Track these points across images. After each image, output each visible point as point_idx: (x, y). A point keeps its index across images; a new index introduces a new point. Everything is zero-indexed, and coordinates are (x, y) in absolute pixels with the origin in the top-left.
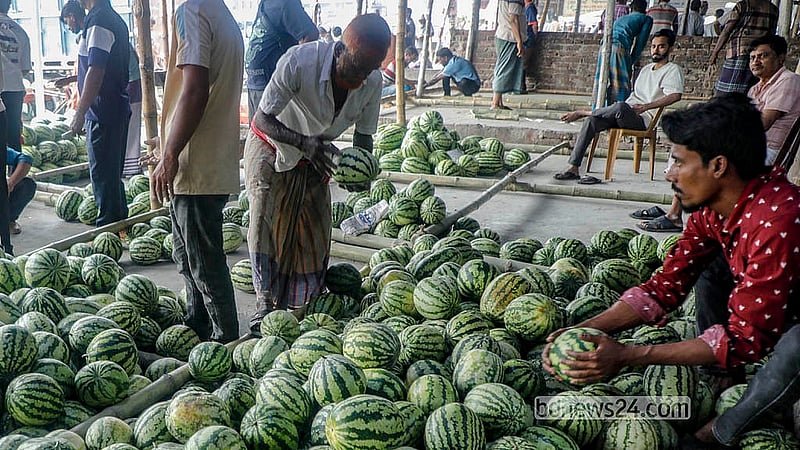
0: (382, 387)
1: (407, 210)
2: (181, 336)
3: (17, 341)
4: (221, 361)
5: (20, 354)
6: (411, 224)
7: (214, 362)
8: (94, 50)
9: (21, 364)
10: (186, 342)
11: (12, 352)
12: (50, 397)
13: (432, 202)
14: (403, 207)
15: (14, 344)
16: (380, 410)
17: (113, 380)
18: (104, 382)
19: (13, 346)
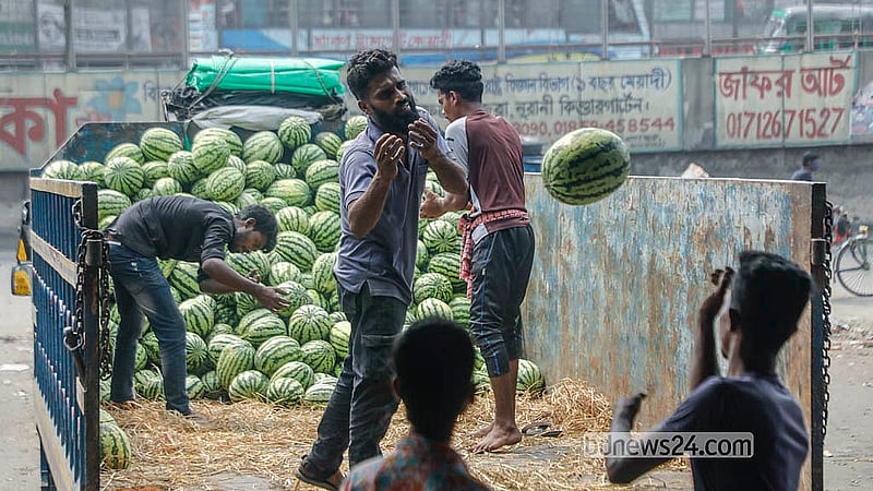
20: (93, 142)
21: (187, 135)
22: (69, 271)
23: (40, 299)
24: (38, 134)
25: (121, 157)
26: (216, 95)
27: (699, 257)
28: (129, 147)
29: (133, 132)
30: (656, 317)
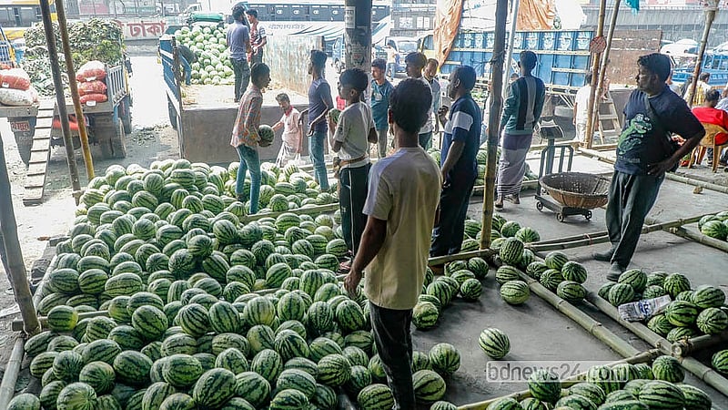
1: (681, 315)
2: (373, 397)
8: (458, 129)
10: (374, 404)
13: (710, 315)
14: (679, 311)
19: (209, 389)
20: (171, 30)
21: (191, 28)
22: (171, 56)
23: (163, 63)
24: (158, 31)
25: (178, 34)
26: (197, 20)
27: (299, 52)
28: (179, 31)
29: (180, 28)
30: (291, 65)
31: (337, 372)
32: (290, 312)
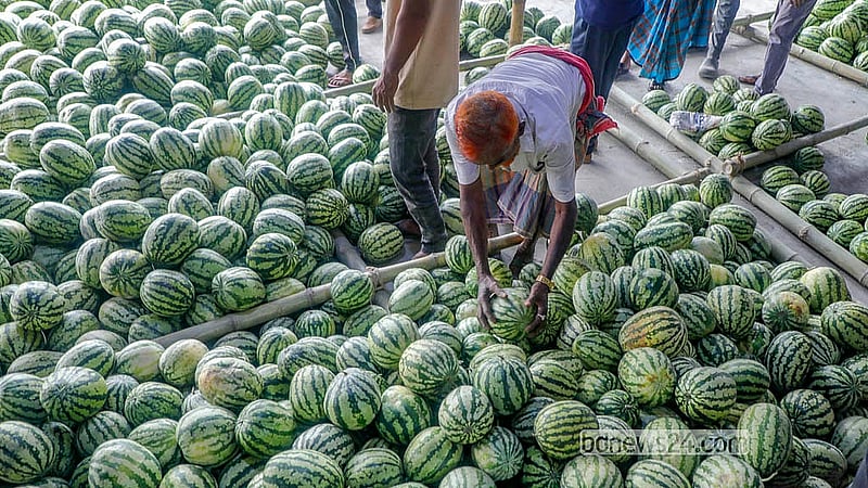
0: (393, 420)
1: (737, 127)
3: (168, 235)
4: (352, 296)
5: (167, 248)
6: (739, 143)
7: (344, 296)
9: (167, 256)
10: (382, 246)
11: (160, 245)
12: (168, 300)
13: (767, 127)
14: (735, 123)
15: (165, 237)
16: (300, 484)
17: (234, 296)
18: (226, 293)
19: (162, 240)
31: (330, 216)
32: (262, 139)
